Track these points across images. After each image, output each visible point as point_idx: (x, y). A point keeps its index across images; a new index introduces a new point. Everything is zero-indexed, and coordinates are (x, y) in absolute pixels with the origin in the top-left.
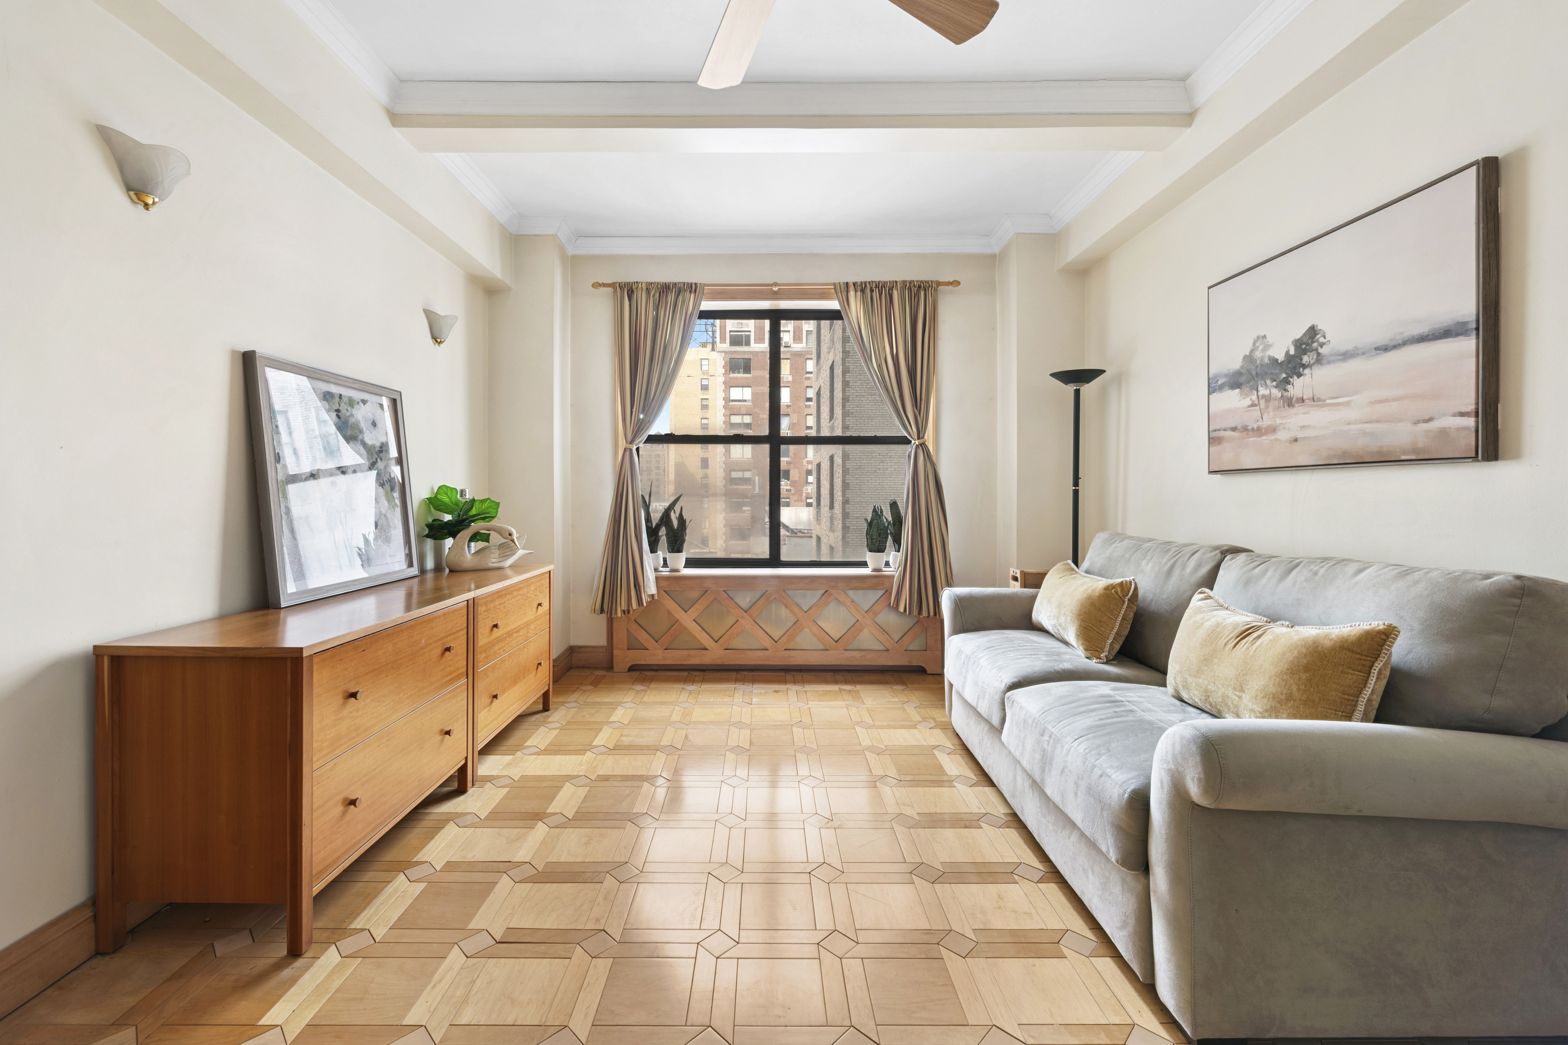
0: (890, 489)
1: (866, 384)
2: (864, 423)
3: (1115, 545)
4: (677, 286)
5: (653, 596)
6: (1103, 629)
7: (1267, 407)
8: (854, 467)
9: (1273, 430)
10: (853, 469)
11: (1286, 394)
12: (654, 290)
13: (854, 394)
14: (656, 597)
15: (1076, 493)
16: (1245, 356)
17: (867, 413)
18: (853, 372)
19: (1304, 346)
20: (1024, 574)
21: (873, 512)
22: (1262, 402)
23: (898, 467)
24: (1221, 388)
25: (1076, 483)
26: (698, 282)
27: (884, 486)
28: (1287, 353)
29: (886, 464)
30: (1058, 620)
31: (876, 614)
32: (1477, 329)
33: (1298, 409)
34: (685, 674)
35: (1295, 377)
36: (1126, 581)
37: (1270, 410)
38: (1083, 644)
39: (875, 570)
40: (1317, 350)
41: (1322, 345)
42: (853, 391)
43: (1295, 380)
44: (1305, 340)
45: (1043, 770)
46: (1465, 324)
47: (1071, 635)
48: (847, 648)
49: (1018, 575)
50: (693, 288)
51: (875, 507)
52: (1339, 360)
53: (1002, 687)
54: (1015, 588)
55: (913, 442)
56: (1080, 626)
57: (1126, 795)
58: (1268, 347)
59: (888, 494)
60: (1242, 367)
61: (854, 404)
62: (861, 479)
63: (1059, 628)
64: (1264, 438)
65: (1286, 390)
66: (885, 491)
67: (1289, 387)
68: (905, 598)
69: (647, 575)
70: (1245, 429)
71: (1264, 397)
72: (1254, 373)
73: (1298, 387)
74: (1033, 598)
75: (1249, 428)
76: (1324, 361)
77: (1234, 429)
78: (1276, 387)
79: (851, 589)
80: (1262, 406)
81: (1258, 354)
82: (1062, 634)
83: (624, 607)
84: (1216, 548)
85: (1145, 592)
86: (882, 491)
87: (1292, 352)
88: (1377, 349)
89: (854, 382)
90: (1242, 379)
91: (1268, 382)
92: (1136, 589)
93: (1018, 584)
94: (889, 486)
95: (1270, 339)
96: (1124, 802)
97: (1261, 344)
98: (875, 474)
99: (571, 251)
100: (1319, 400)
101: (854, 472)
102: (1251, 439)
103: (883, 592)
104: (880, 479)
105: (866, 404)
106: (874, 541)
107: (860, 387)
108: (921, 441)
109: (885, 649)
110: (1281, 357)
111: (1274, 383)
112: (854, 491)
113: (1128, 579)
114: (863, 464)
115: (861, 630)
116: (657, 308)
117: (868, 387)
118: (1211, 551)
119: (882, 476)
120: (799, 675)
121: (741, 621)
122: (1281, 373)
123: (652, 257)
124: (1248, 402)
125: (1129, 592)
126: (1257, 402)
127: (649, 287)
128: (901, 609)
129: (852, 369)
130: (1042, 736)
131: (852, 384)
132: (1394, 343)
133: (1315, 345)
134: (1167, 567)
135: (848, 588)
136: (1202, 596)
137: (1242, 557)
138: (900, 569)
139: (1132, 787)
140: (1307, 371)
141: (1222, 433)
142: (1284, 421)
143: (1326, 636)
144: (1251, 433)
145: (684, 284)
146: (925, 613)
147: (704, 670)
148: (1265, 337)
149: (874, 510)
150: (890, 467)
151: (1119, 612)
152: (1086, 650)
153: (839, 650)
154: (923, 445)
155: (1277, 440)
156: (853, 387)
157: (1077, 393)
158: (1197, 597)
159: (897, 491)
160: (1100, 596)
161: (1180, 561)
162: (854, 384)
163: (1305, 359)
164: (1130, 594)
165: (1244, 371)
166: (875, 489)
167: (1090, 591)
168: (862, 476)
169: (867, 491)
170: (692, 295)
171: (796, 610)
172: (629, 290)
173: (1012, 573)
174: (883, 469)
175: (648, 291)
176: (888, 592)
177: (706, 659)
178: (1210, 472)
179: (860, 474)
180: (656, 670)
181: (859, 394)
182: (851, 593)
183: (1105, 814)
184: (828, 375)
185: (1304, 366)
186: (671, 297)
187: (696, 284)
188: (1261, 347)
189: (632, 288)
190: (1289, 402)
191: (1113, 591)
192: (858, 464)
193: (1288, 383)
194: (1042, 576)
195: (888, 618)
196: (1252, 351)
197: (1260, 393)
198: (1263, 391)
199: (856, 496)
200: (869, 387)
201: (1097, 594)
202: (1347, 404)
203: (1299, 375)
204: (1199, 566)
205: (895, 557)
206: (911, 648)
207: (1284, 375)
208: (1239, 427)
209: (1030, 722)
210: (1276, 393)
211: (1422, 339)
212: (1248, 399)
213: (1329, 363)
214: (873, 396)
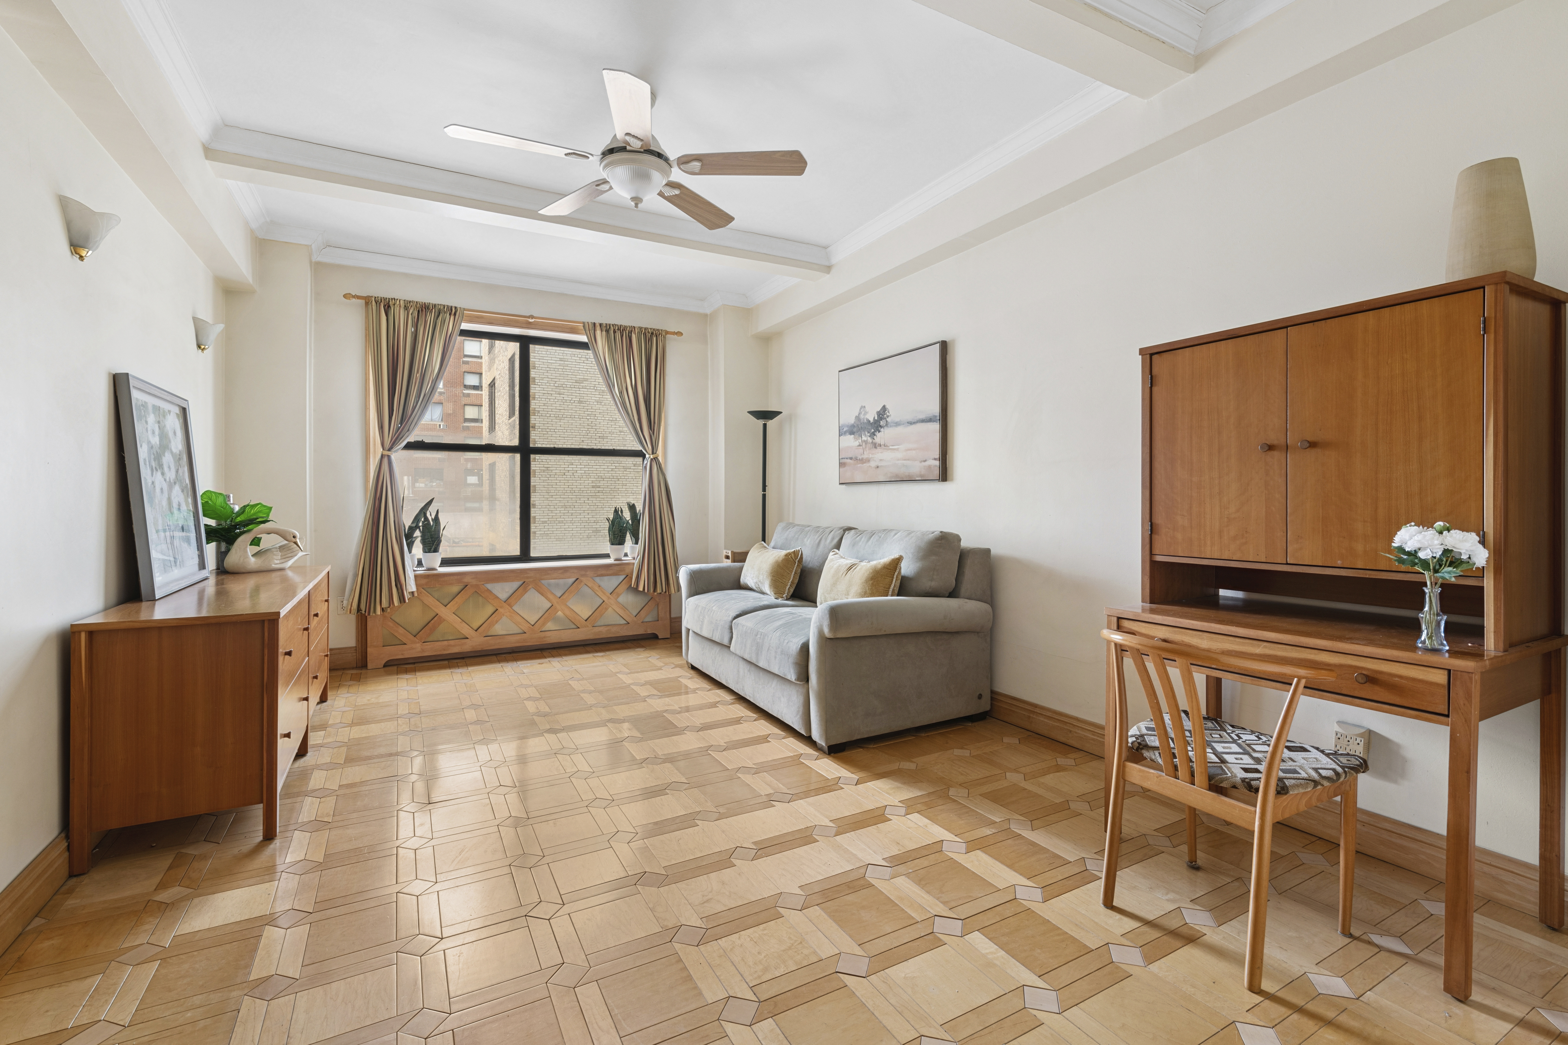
0: (580, 492)
1: (554, 382)
2: (552, 423)
3: (789, 530)
4: (437, 308)
5: (413, 593)
6: (784, 580)
7: (866, 447)
8: (541, 468)
9: (868, 460)
10: (539, 471)
11: (874, 441)
12: (412, 308)
13: (541, 392)
14: (416, 595)
15: (764, 496)
16: (856, 416)
17: (555, 413)
18: (539, 368)
19: (881, 416)
20: (733, 553)
21: (614, 512)
22: (864, 444)
23: (587, 469)
24: (845, 433)
25: (764, 490)
26: (458, 306)
27: (573, 489)
28: (874, 418)
29: (575, 466)
30: (758, 579)
31: (618, 595)
32: (940, 420)
33: (879, 450)
34: (446, 662)
35: (877, 432)
36: (797, 550)
37: (867, 449)
38: (773, 591)
39: (616, 560)
40: (886, 419)
41: (888, 416)
42: (539, 389)
43: (877, 433)
44: (881, 413)
45: (757, 654)
46: (936, 416)
47: (767, 588)
48: (595, 625)
49: (730, 555)
50: (453, 311)
51: (616, 508)
52: (895, 426)
53: (730, 618)
54: (728, 563)
55: (647, 456)
56: (772, 580)
57: (799, 646)
58: (866, 413)
59: (578, 497)
60: (855, 422)
61: (541, 402)
62: (548, 481)
63: (759, 584)
64: (865, 465)
65: (874, 439)
66: (574, 494)
67: (875, 437)
68: (643, 579)
69: (408, 574)
70: (856, 459)
71: (864, 441)
72: (860, 427)
73: (880, 437)
74: (741, 568)
75: (858, 458)
76: (889, 426)
77: (851, 459)
78: (870, 436)
79: (597, 576)
80: (864, 447)
81: (862, 416)
82: (761, 587)
83: (385, 604)
84: (841, 528)
85: (807, 557)
86: (571, 494)
87: (876, 418)
88: (908, 423)
89: (540, 379)
90: (855, 430)
91: (866, 433)
92: (802, 554)
93: (730, 561)
94: (579, 489)
95: (867, 409)
96: (798, 650)
97: (863, 411)
98: (564, 476)
99: (316, 258)
100: (887, 446)
101: (541, 474)
102: (859, 465)
103: (624, 576)
104: (570, 481)
105: (554, 403)
106: (616, 536)
107: (547, 384)
108: (655, 456)
109: (626, 623)
110: (872, 420)
111: (869, 434)
112: (541, 494)
113: (798, 549)
114: (551, 466)
115: (606, 609)
116: (416, 326)
117: (555, 385)
118: (839, 530)
119: (571, 479)
120: (554, 652)
121: (500, 610)
122: (872, 429)
123: (406, 275)
124: (857, 443)
125: (798, 556)
126: (861, 444)
127: (407, 305)
128: (641, 589)
129: (538, 366)
130: (756, 636)
131: (538, 381)
132: (914, 421)
133: (885, 416)
134: (818, 541)
135: (596, 575)
136: (834, 553)
137: (853, 531)
138: (639, 557)
139: (802, 642)
140: (882, 430)
141: (845, 461)
142: (873, 456)
143: (880, 563)
144: (859, 461)
145: (444, 306)
146: (659, 590)
147: (463, 658)
148: (865, 407)
149: (616, 511)
150: (580, 469)
151: (793, 569)
152: (775, 594)
153: (588, 627)
154: (656, 459)
155: (870, 466)
156: (539, 384)
157: (765, 426)
158: (831, 553)
159: (587, 494)
160: (783, 560)
161: (824, 537)
162: (541, 381)
163: (882, 423)
164: (799, 557)
165: (855, 425)
166: (564, 491)
167: (777, 558)
168: (550, 479)
169: (555, 494)
170: (452, 317)
171: (551, 596)
172: (387, 305)
173: (725, 554)
174: (573, 472)
175: (406, 308)
176: (628, 577)
177: (467, 647)
178: (840, 484)
179: (547, 476)
180: (414, 663)
181: (546, 392)
182: (597, 579)
183: (790, 660)
184: (507, 367)
185: (881, 427)
186: (430, 318)
187: (456, 308)
188: (863, 413)
189: (389, 303)
190: (875, 446)
191: (789, 557)
192: (545, 466)
193: (875, 435)
194: (746, 554)
195: (627, 599)
196: (859, 414)
197: (863, 439)
198: (864, 438)
199: (544, 499)
200: (557, 385)
201: (781, 559)
202: (897, 449)
203: (879, 432)
204: (833, 539)
205: (632, 549)
206: (646, 620)
207: (873, 430)
208: (853, 458)
209: (749, 631)
210: (870, 440)
211: (923, 421)
212: (858, 441)
213: (891, 427)
214: (561, 396)
